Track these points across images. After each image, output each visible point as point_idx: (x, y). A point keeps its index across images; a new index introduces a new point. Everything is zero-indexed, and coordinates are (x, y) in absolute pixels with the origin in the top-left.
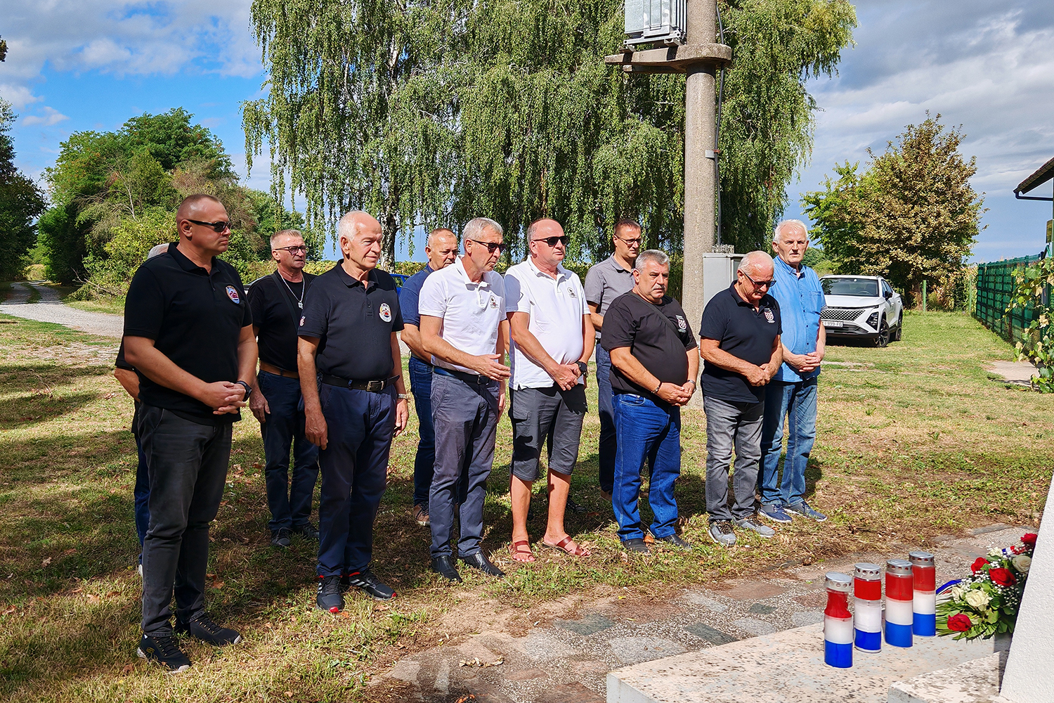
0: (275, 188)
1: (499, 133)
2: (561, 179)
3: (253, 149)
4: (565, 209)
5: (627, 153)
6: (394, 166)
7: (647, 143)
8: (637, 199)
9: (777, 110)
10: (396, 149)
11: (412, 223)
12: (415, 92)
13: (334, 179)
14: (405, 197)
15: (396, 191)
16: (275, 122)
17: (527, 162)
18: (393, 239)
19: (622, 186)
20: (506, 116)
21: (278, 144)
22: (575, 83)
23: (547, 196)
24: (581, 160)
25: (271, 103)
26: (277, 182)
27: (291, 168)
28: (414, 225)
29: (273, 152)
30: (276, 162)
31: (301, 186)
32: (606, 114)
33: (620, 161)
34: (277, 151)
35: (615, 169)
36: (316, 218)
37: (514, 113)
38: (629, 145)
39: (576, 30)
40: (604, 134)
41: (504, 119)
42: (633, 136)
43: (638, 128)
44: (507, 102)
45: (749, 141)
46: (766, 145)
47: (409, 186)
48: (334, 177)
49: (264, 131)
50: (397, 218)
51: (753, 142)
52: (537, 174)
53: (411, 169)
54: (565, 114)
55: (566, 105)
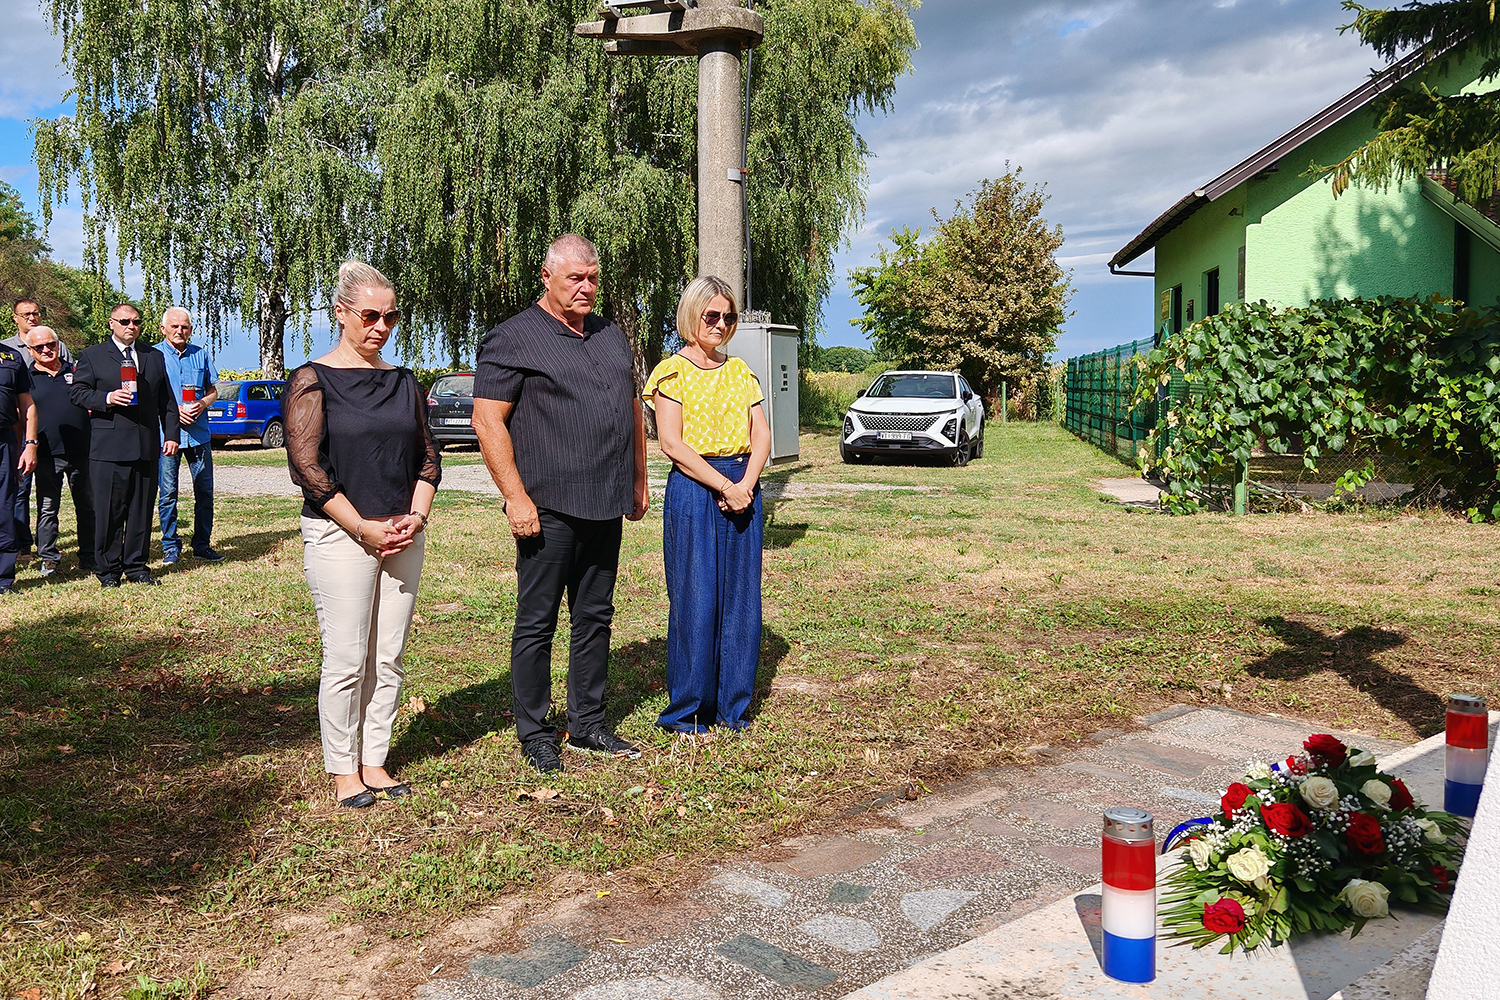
0: (91, 254)
1: (435, 174)
2: (525, 239)
3: (54, 194)
4: (532, 285)
5: (618, 204)
6: (278, 222)
7: (645, 189)
8: (633, 270)
9: (819, 150)
10: (281, 196)
11: (308, 306)
12: (308, 112)
13: (186, 242)
14: (298, 265)
15: (283, 259)
16: (88, 153)
17: (476, 215)
18: (280, 330)
19: (613, 249)
20: (443, 148)
21: (94, 187)
22: (542, 102)
23: (507, 263)
24: (554, 212)
25: (80, 124)
26: (95, 245)
27: (117, 224)
28: (311, 309)
29: (86, 197)
30: (92, 214)
31: (133, 251)
32: (586, 147)
33: (609, 215)
34: (94, 198)
35: (602, 226)
36: (158, 299)
37: (454, 144)
38: (621, 193)
39: (542, 28)
40: (585, 177)
41: (441, 151)
42: (625, 180)
43: (632, 169)
44: (444, 128)
45: (783, 189)
46: (806, 196)
47: (303, 251)
48: (185, 238)
49: (71, 167)
50: (286, 300)
51: (788, 190)
52: (490, 235)
53: (305, 226)
54: (529, 146)
55: (531, 133)
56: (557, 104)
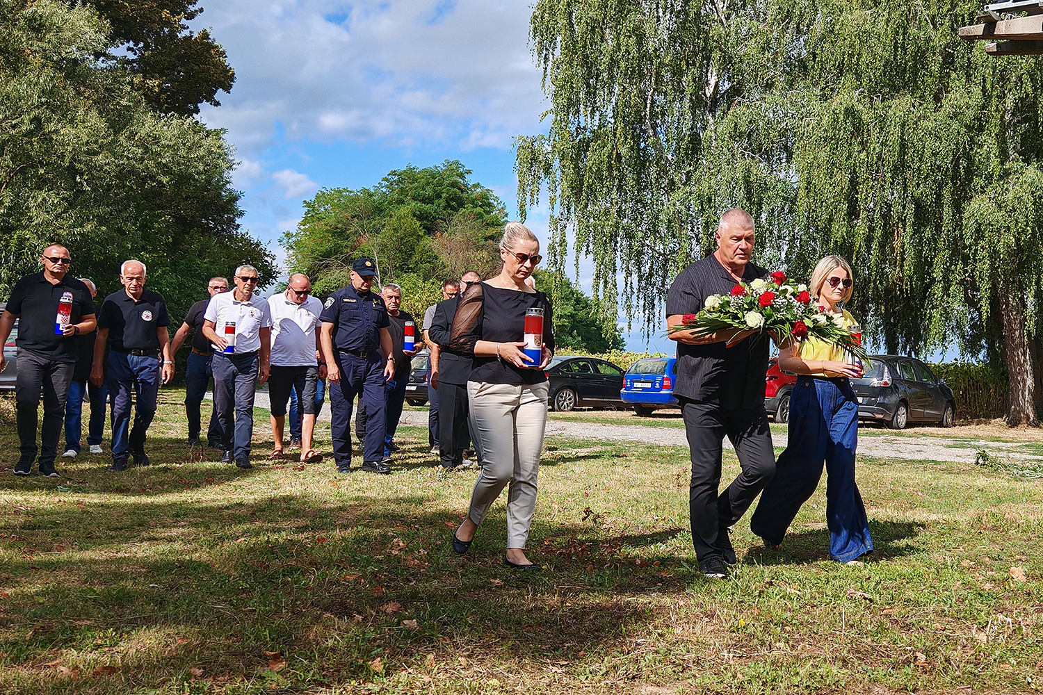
0: (554, 248)
2: (921, 239)
12: (736, 127)
16: (556, 164)
21: (559, 192)
22: (941, 115)
23: (903, 260)
24: (947, 212)
25: (552, 139)
26: (557, 240)
27: (576, 223)
29: (552, 200)
30: (557, 214)
31: (588, 246)
32: (981, 155)
33: (998, 216)
34: (558, 201)
35: (992, 225)
37: (860, 152)
38: (1010, 195)
39: (945, 48)
40: (978, 181)
41: (848, 159)
42: (1015, 183)
43: (1022, 174)
44: (851, 138)
49: (543, 176)
54: (928, 153)
55: (929, 142)
56: (955, 115)
